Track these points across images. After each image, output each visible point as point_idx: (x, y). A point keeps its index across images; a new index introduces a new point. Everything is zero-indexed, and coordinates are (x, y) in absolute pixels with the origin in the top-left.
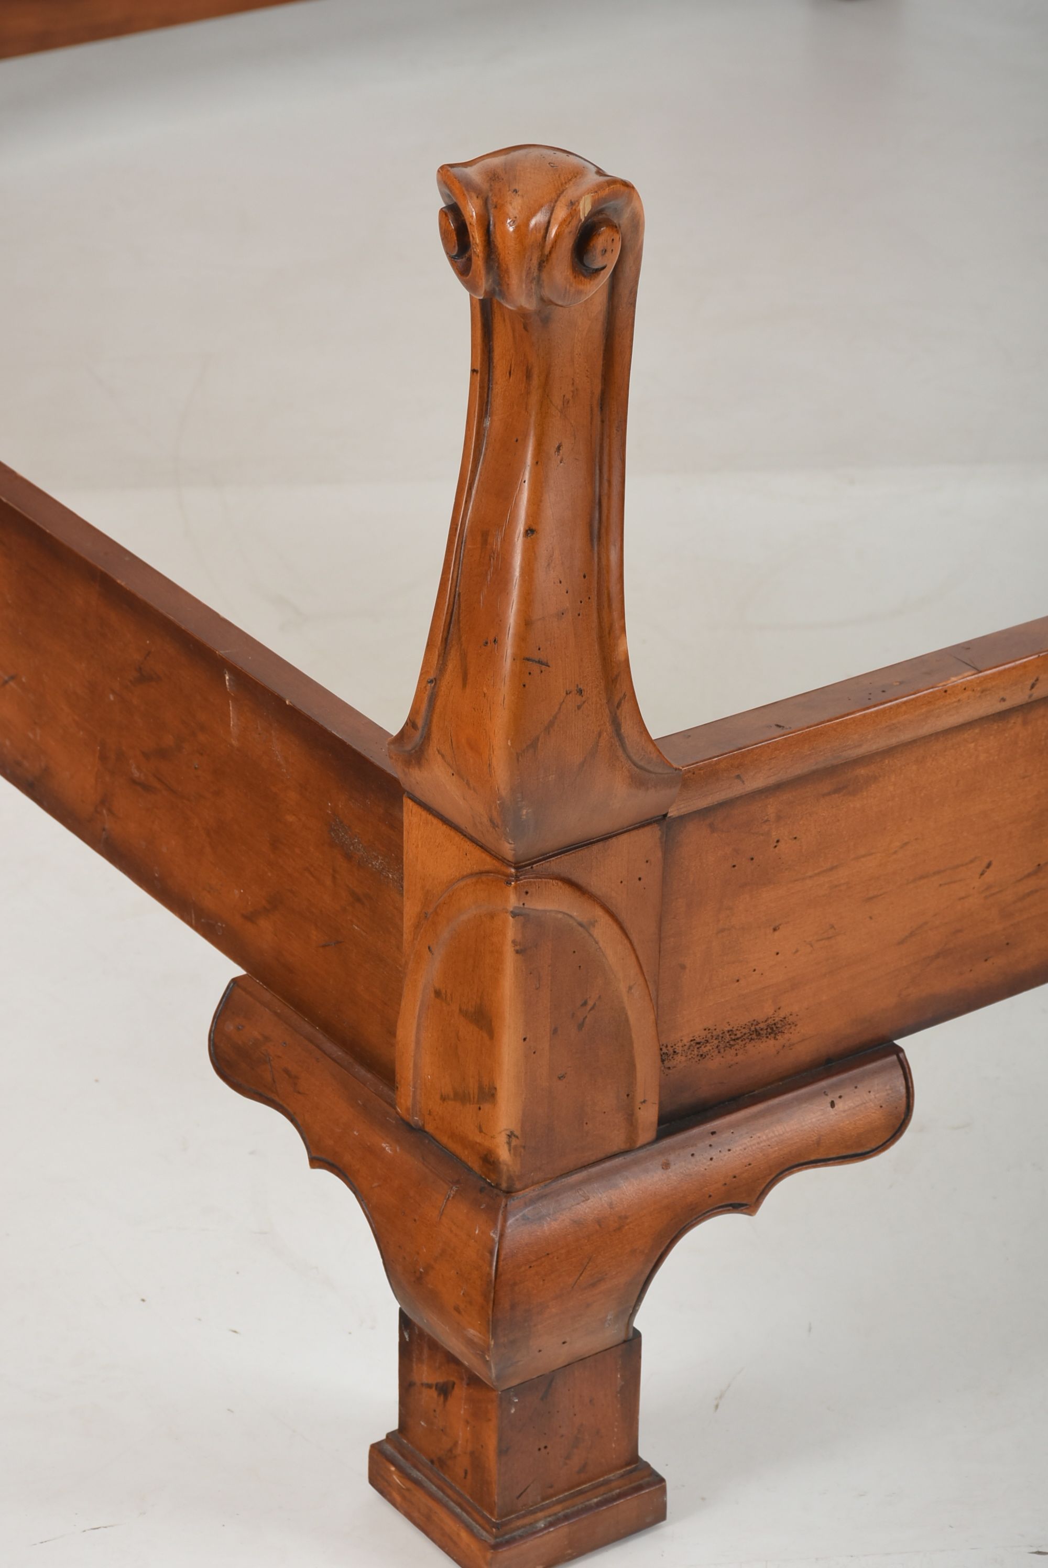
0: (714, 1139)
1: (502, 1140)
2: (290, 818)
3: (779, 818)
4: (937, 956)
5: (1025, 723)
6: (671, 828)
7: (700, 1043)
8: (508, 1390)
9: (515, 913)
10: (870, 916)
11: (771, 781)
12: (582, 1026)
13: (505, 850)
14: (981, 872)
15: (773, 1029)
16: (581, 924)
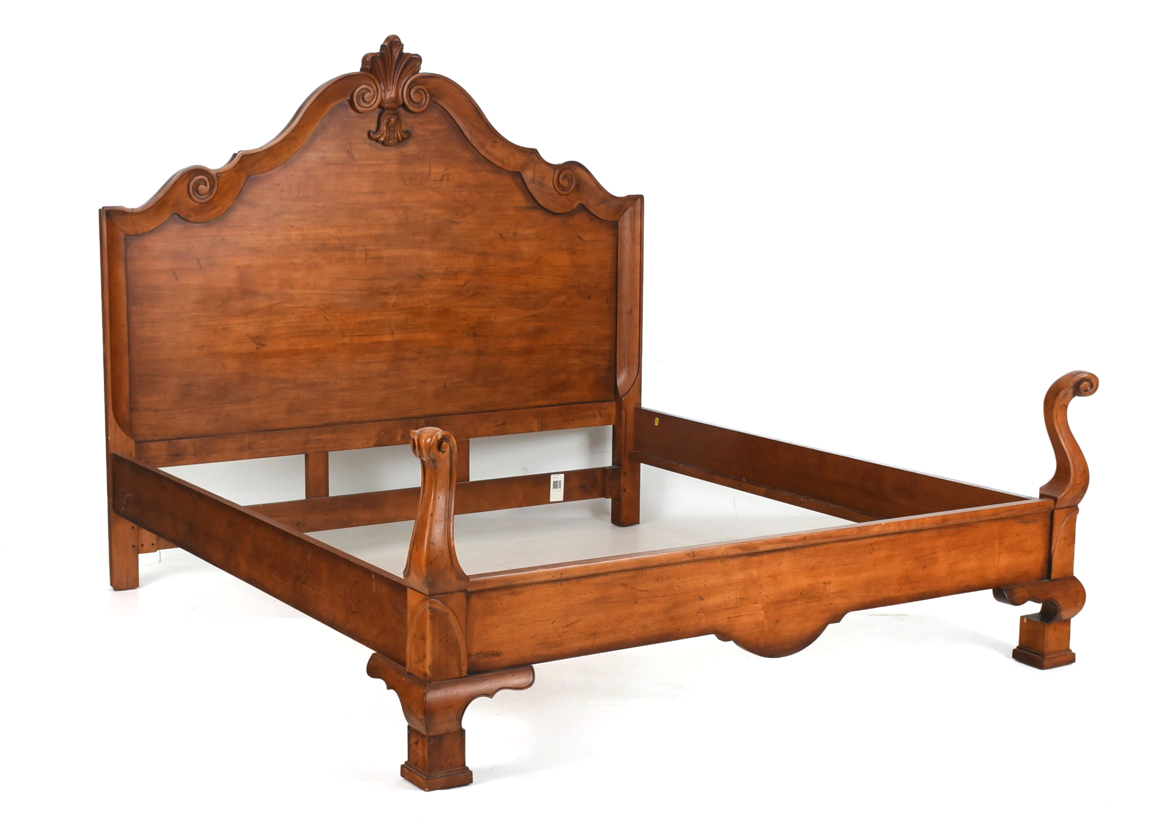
0: (482, 678)
1: (428, 668)
2: (386, 606)
3: (497, 598)
4: (542, 643)
5: (561, 585)
6: (468, 595)
7: (478, 654)
8: (430, 737)
9: (429, 608)
10: (523, 629)
11: (494, 586)
12: (447, 641)
13: (427, 591)
14: (552, 624)
15: (498, 654)
16: (446, 614)
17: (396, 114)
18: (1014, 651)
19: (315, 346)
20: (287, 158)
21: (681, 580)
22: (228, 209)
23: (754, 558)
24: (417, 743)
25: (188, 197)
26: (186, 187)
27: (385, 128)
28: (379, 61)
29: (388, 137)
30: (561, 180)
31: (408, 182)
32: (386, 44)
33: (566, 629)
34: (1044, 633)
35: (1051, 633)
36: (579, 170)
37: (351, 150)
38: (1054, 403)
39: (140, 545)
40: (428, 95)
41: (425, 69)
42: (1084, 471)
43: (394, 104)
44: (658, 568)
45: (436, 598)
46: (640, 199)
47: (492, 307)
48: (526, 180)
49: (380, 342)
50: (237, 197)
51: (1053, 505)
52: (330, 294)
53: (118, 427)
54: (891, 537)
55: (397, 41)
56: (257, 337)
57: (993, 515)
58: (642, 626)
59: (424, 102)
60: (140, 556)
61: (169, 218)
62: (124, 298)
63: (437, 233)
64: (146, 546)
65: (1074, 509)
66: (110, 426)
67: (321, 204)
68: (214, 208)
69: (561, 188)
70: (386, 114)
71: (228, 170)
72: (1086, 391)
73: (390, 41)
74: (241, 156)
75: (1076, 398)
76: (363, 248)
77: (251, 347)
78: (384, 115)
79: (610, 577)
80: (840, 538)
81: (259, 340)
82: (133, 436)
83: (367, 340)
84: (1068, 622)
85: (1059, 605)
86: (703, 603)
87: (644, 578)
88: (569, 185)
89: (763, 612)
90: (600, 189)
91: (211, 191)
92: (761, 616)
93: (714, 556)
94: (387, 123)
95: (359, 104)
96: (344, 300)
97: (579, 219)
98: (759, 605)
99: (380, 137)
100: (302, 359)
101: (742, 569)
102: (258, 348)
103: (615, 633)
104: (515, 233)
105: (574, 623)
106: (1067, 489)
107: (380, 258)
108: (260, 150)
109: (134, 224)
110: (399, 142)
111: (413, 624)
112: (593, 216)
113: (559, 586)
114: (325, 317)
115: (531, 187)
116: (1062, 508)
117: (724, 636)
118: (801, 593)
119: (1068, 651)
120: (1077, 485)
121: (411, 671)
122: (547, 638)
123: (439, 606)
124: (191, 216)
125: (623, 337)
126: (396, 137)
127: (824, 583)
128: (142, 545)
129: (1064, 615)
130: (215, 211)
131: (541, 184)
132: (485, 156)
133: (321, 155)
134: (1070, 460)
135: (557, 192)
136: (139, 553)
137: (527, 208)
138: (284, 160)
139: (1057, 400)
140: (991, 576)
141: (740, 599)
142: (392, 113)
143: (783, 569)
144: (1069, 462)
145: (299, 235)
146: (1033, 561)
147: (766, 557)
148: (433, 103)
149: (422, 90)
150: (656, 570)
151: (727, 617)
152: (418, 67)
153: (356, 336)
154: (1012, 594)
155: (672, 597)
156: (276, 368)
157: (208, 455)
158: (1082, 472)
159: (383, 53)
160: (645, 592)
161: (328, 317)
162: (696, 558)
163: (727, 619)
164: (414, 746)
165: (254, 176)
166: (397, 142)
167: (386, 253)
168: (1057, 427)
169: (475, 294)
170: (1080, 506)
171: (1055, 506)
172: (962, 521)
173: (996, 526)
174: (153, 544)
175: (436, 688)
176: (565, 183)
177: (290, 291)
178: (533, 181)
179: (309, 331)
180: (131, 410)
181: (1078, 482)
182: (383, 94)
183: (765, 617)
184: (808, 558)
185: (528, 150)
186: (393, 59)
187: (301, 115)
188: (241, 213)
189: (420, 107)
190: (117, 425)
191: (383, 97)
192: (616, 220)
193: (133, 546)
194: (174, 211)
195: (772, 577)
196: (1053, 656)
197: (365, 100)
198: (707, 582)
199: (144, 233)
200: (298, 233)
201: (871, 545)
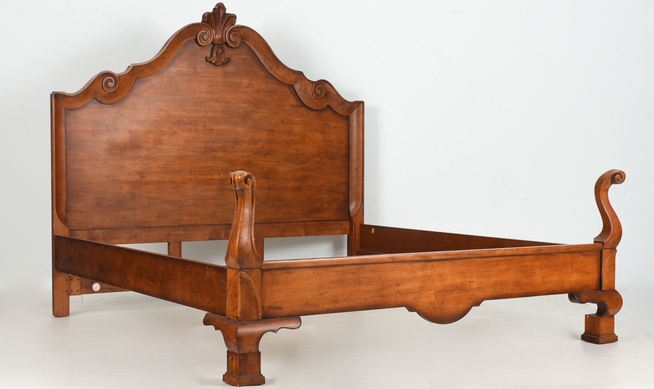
0: (270, 321)
1: (239, 313)
2: (215, 283)
3: (279, 275)
4: (305, 304)
5: (316, 270)
6: (263, 271)
7: (268, 307)
8: (240, 354)
9: (240, 277)
10: (294, 295)
11: (277, 267)
12: (250, 297)
13: (238, 267)
14: (311, 293)
15: (280, 308)
16: (249, 281)
17: (222, 48)
18: (582, 336)
19: (174, 179)
20: (159, 70)
21: (386, 273)
22: (125, 97)
23: (429, 264)
24: (232, 360)
25: (102, 89)
26: (101, 83)
27: (215, 55)
28: (212, 17)
29: (217, 61)
30: (316, 90)
31: (228, 87)
32: (216, 8)
33: (319, 297)
34: (599, 323)
35: (603, 323)
36: (327, 85)
37: (196, 67)
38: (600, 188)
39: (71, 291)
40: (240, 38)
41: (238, 23)
42: (619, 227)
43: (220, 42)
44: (373, 265)
45: (244, 271)
46: (362, 104)
47: (277, 162)
48: (296, 89)
49: (212, 179)
50: (130, 91)
51: (602, 247)
52: (183, 150)
53: (59, 220)
54: (508, 258)
55: (222, 6)
56: (141, 173)
57: (567, 249)
58: (364, 299)
59: (238, 41)
60: (70, 296)
61: (91, 100)
62: (64, 145)
63: (245, 117)
64: (74, 291)
65: (613, 250)
66: (54, 219)
67: (178, 97)
68: (117, 96)
69: (317, 95)
70: (216, 48)
71: (125, 75)
72: (618, 180)
73: (218, 6)
74: (133, 66)
75: (613, 185)
76: (202, 124)
77: (137, 178)
78: (215, 48)
79: (345, 268)
80: (478, 256)
81: (142, 174)
82: (68, 227)
83: (205, 177)
84: (612, 317)
85: (607, 305)
86: (399, 288)
87: (365, 270)
88: (321, 93)
89: (434, 296)
90: (339, 97)
91: (115, 86)
92: (433, 298)
93: (405, 260)
94: (216, 52)
95: (200, 41)
96: (191, 154)
97: (327, 114)
98: (432, 292)
99: (212, 61)
100: (167, 186)
101: (422, 269)
102: (141, 179)
103: (348, 301)
104: (290, 120)
105: (324, 293)
106: (609, 237)
107: (212, 130)
108: (143, 64)
109: (70, 103)
110: (223, 64)
111: (230, 289)
112: (335, 113)
113: (315, 271)
114: (180, 163)
115: (299, 94)
116: (607, 249)
117: (411, 309)
118: (456, 287)
119: (613, 334)
120: (615, 235)
121: (229, 317)
122: (308, 301)
123: (245, 275)
124: (103, 100)
125: (353, 183)
126: (222, 60)
127: (470, 282)
128: (72, 291)
129: (611, 312)
130: (117, 98)
131: (305, 92)
132: (273, 75)
133: (178, 69)
134: (611, 221)
135: (314, 96)
136: (70, 295)
137: (297, 106)
138: (157, 71)
139: (602, 186)
140: (567, 286)
141: (421, 287)
142: (219, 47)
143: (445, 272)
144: (610, 222)
145: (166, 114)
146: (591, 279)
147: (435, 263)
148: (243, 43)
149: (237, 35)
150: (371, 266)
151: (413, 297)
152: (235, 22)
153: (198, 175)
154: (579, 297)
155: (381, 283)
156: (151, 191)
157: (111, 240)
158: (618, 227)
159: (214, 13)
160: (365, 279)
161: (181, 162)
162: (395, 260)
163: (413, 299)
164: (230, 362)
165: (140, 79)
166: (222, 64)
167: (216, 127)
168: (602, 202)
169: (267, 154)
170: (617, 248)
171: (603, 247)
172: (549, 251)
173: (569, 256)
174: (78, 291)
175: (244, 325)
176: (318, 92)
177: (160, 147)
178: (300, 90)
179: (171, 171)
180: (67, 211)
181: (616, 233)
182: (214, 36)
183: (436, 299)
184: (460, 266)
185: (297, 72)
186: (220, 16)
187: (167, 45)
188: (132, 100)
189: (236, 45)
190: (58, 219)
191: (214, 37)
192: (348, 115)
193: (67, 291)
194: (93, 97)
195: (439, 275)
196: (604, 337)
197: (204, 39)
198: (401, 275)
199: (76, 109)
200: (165, 113)
201: (497, 261)
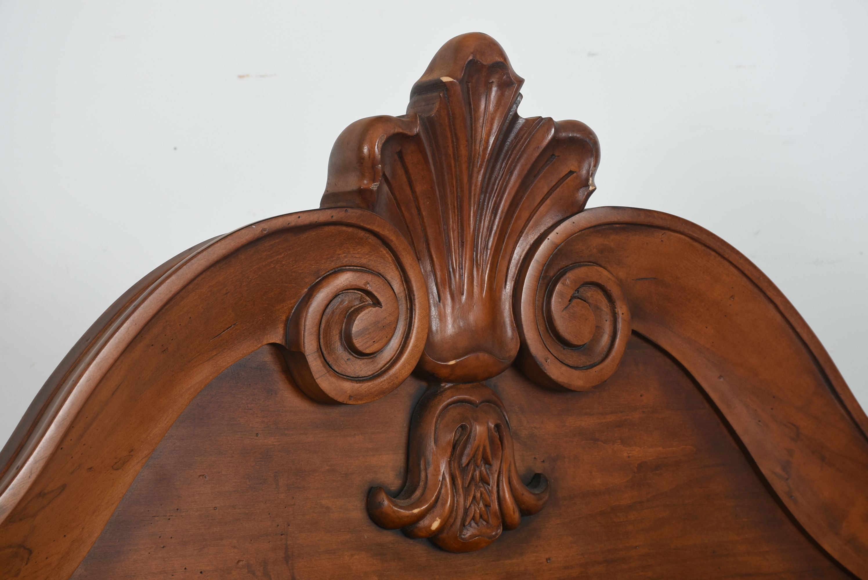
29: (459, 510)
40: (622, 310)
59: (605, 339)
94: (452, 443)
95: (326, 363)
110: (505, 529)
126: (495, 506)
148: (643, 346)
152: (587, 185)
166: (496, 529)
189: (591, 365)
197: (358, 343)
